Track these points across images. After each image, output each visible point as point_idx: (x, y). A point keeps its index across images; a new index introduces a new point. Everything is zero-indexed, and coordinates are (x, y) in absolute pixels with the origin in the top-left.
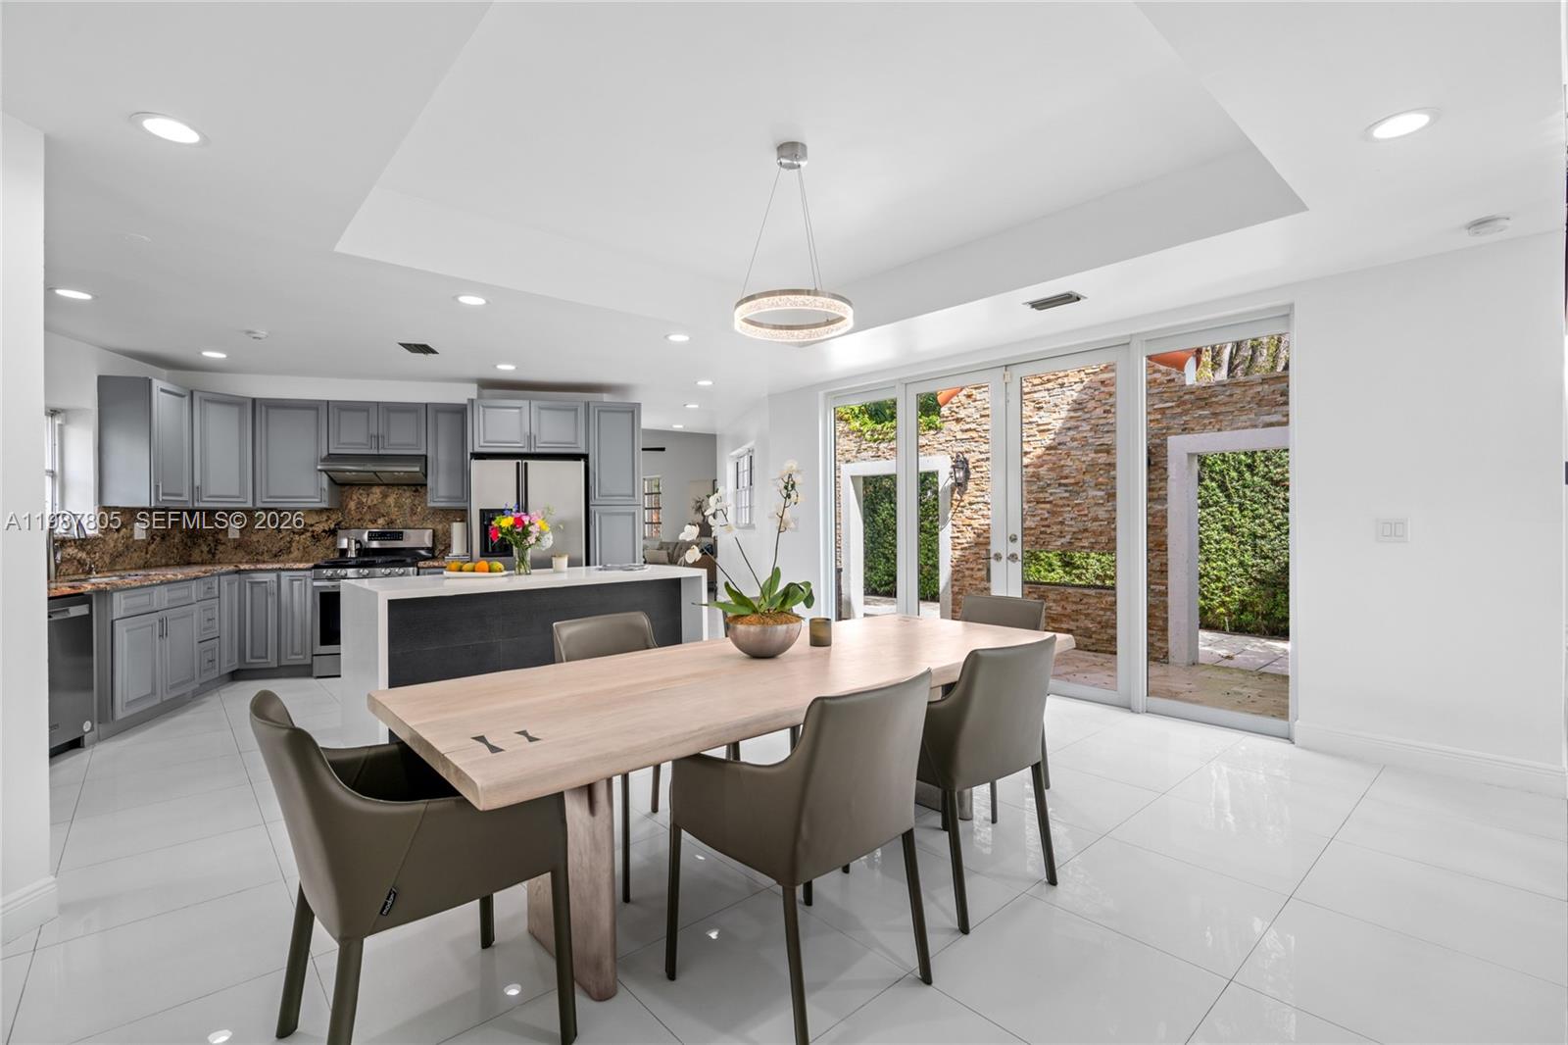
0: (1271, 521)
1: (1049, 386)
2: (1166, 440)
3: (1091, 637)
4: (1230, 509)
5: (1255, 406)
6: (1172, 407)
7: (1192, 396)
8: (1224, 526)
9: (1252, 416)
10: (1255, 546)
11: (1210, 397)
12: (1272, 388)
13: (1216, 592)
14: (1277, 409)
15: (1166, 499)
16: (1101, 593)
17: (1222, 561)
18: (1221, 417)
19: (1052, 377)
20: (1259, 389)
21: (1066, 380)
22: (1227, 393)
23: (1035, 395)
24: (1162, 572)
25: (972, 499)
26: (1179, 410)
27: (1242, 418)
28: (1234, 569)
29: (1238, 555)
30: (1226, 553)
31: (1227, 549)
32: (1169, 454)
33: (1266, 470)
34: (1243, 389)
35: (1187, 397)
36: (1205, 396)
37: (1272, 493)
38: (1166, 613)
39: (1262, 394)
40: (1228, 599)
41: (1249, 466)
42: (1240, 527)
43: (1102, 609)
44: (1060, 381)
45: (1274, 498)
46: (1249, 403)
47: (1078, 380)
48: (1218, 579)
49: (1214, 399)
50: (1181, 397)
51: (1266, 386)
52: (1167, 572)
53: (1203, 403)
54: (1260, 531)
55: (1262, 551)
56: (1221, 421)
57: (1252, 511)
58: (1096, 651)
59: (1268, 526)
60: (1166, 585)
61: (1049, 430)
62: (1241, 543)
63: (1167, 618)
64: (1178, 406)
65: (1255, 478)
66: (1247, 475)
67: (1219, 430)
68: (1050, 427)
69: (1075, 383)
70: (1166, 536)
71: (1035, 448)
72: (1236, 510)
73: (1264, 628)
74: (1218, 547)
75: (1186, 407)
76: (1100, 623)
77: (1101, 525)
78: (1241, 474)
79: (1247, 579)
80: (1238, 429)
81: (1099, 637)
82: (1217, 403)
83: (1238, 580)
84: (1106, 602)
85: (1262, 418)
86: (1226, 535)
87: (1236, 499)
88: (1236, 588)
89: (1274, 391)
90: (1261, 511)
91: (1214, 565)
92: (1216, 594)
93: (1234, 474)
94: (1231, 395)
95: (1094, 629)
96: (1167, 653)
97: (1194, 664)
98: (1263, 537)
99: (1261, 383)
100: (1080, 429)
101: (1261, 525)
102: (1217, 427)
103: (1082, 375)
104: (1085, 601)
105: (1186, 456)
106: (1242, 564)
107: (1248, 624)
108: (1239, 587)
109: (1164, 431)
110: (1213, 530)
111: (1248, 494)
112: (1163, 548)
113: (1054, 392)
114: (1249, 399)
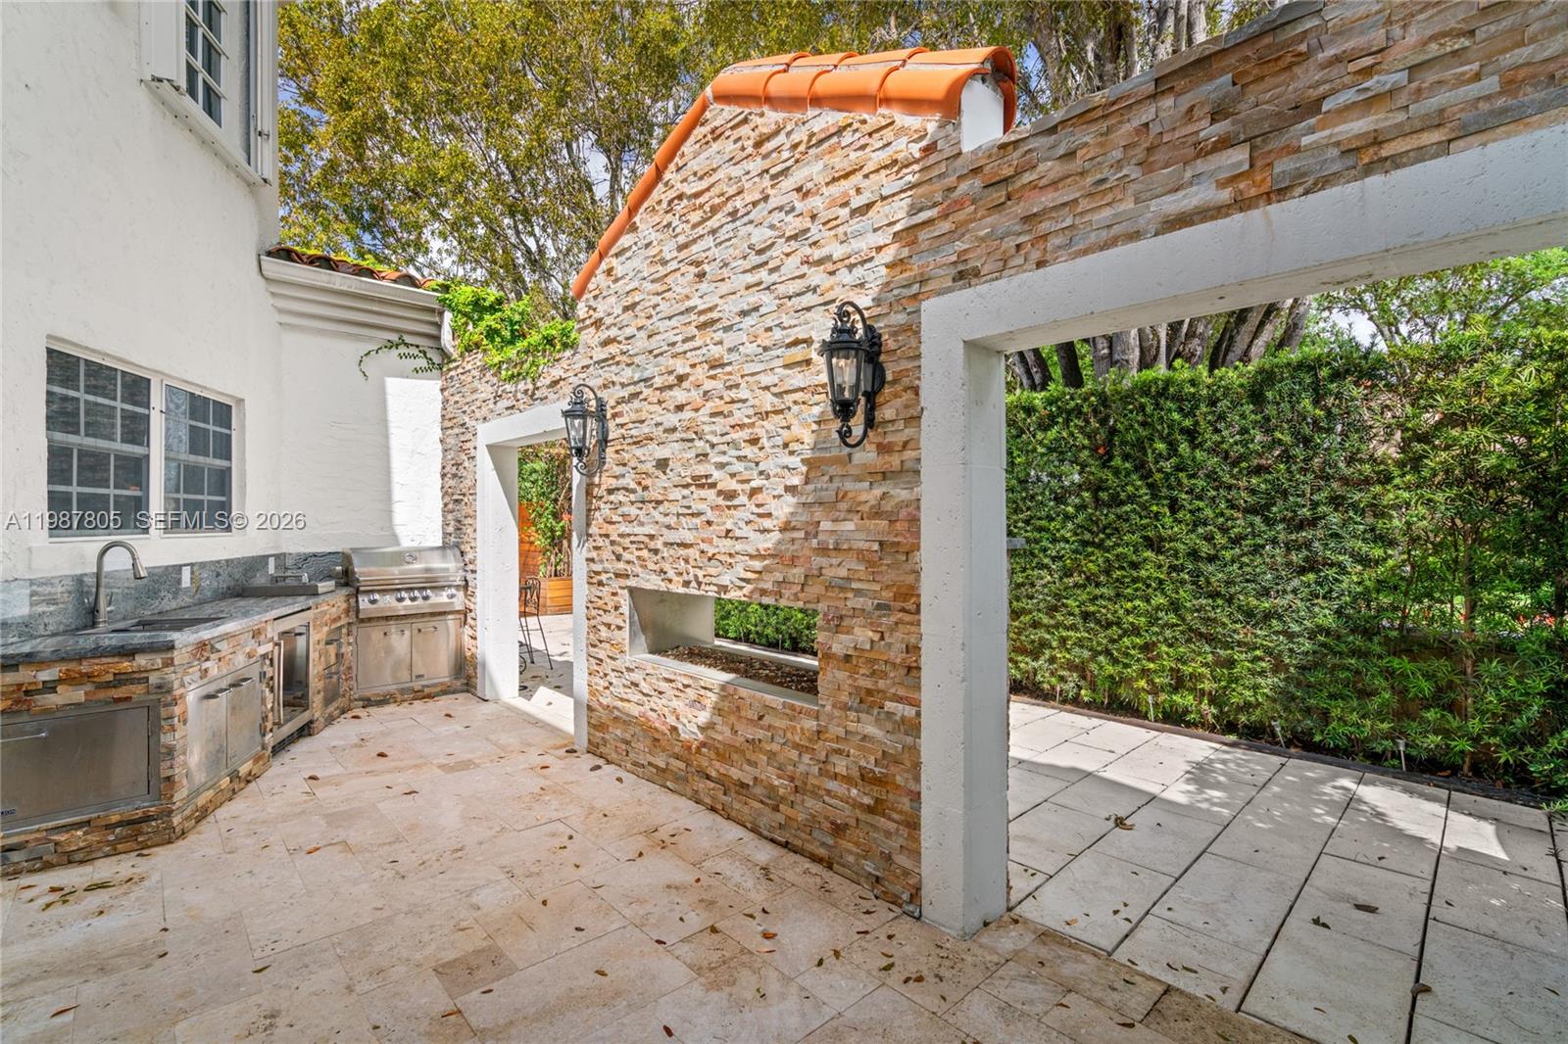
0: (1224, 530)
1: (713, 223)
2: (918, 311)
3: (776, 809)
4: (1155, 508)
5: (1135, 173)
6: (929, 222)
7: (977, 182)
8: (1146, 538)
9: (1129, 205)
10: (1196, 575)
11: (1018, 173)
12: (1186, 101)
13: (1132, 652)
14: (1201, 166)
15: (917, 472)
16: (793, 708)
17: (1141, 598)
18: (1045, 226)
19: (717, 201)
20: (1147, 114)
21: (738, 203)
22: (1061, 151)
23: (695, 248)
24: (910, 669)
25: (614, 483)
26: (945, 226)
27: (1096, 217)
28: (1160, 614)
29: (1169, 588)
30: (1148, 586)
31: (1148, 577)
32: (923, 349)
33: (1216, 438)
34: (1103, 126)
35: (964, 187)
36: (1007, 171)
37: (1227, 479)
38: (917, 779)
39: (1155, 129)
40: (1152, 666)
41: (1184, 431)
42: (1171, 540)
43: (796, 746)
44: (729, 208)
45: (1229, 488)
46: (1119, 165)
47: (758, 196)
48: (1135, 631)
49: (1027, 178)
50: (951, 189)
51: (1168, 102)
52: (919, 668)
53: (999, 195)
54: (1205, 549)
55: (1208, 582)
56: (1045, 237)
57: (1190, 511)
58: (786, 845)
59: (1221, 540)
60: (916, 704)
61: (713, 322)
62: (1173, 568)
63: (919, 793)
64: (945, 216)
65: (1198, 454)
66: (1184, 448)
67: (1040, 264)
68: (715, 315)
69: (755, 204)
70: (917, 573)
71: (693, 366)
72: (1166, 510)
73: (1212, 720)
74: (1135, 574)
75: (961, 216)
76: (792, 779)
77: (793, 540)
78: (1173, 447)
79: (1182, 633)
80: (1085, 252)
81: (789, 811)
82: (1033, 186)
83: (1168, 633)
84: (802, 729)
85: (1154, 205)
86: (1148, 554)
87: (1164, 492)
88: (1164, 648)
89: (1191, 109)
90: (1209, 513)
91: (1129, 605)
92: (1132, 656)
93: (1161, 446)
94: (1070, 155)
95: (782, 791)
96: (919, 889)
97: (986, 924)
98: (1211, 559)
99: (1153, 97)
100: (763, 310)
101: (1209, 538)
102: (1035, 255)
103: (766, 181)
104: (767, 720)
105: (960, 350)
106: (1175, 606)
107: (1186, 712)
108: (1170, 646)
109: (915, 288)
110: (1127, 545)
111: (1185, 481)
112: (910, 605)
113: (722, 235)
114: (1117, 154)
